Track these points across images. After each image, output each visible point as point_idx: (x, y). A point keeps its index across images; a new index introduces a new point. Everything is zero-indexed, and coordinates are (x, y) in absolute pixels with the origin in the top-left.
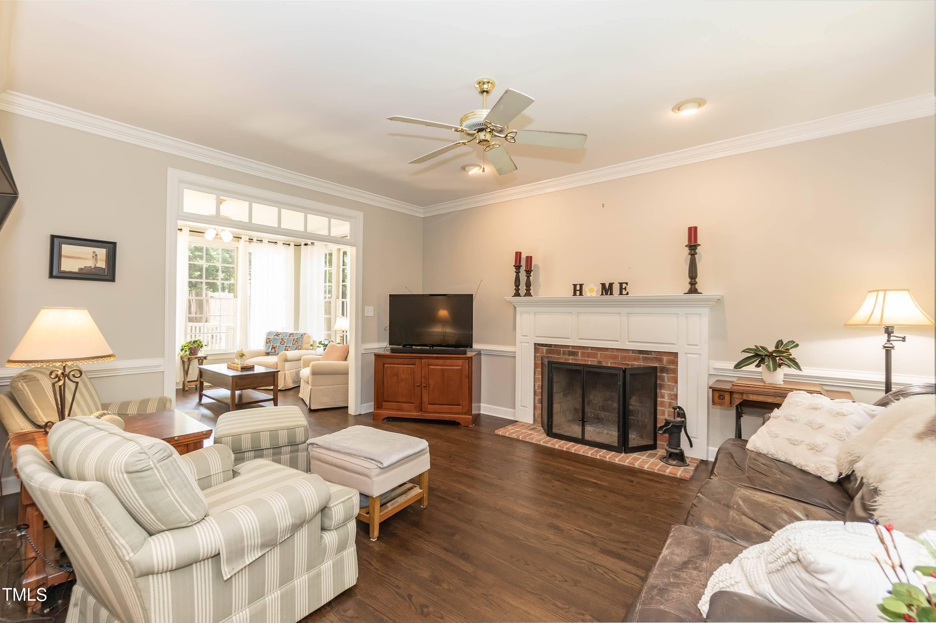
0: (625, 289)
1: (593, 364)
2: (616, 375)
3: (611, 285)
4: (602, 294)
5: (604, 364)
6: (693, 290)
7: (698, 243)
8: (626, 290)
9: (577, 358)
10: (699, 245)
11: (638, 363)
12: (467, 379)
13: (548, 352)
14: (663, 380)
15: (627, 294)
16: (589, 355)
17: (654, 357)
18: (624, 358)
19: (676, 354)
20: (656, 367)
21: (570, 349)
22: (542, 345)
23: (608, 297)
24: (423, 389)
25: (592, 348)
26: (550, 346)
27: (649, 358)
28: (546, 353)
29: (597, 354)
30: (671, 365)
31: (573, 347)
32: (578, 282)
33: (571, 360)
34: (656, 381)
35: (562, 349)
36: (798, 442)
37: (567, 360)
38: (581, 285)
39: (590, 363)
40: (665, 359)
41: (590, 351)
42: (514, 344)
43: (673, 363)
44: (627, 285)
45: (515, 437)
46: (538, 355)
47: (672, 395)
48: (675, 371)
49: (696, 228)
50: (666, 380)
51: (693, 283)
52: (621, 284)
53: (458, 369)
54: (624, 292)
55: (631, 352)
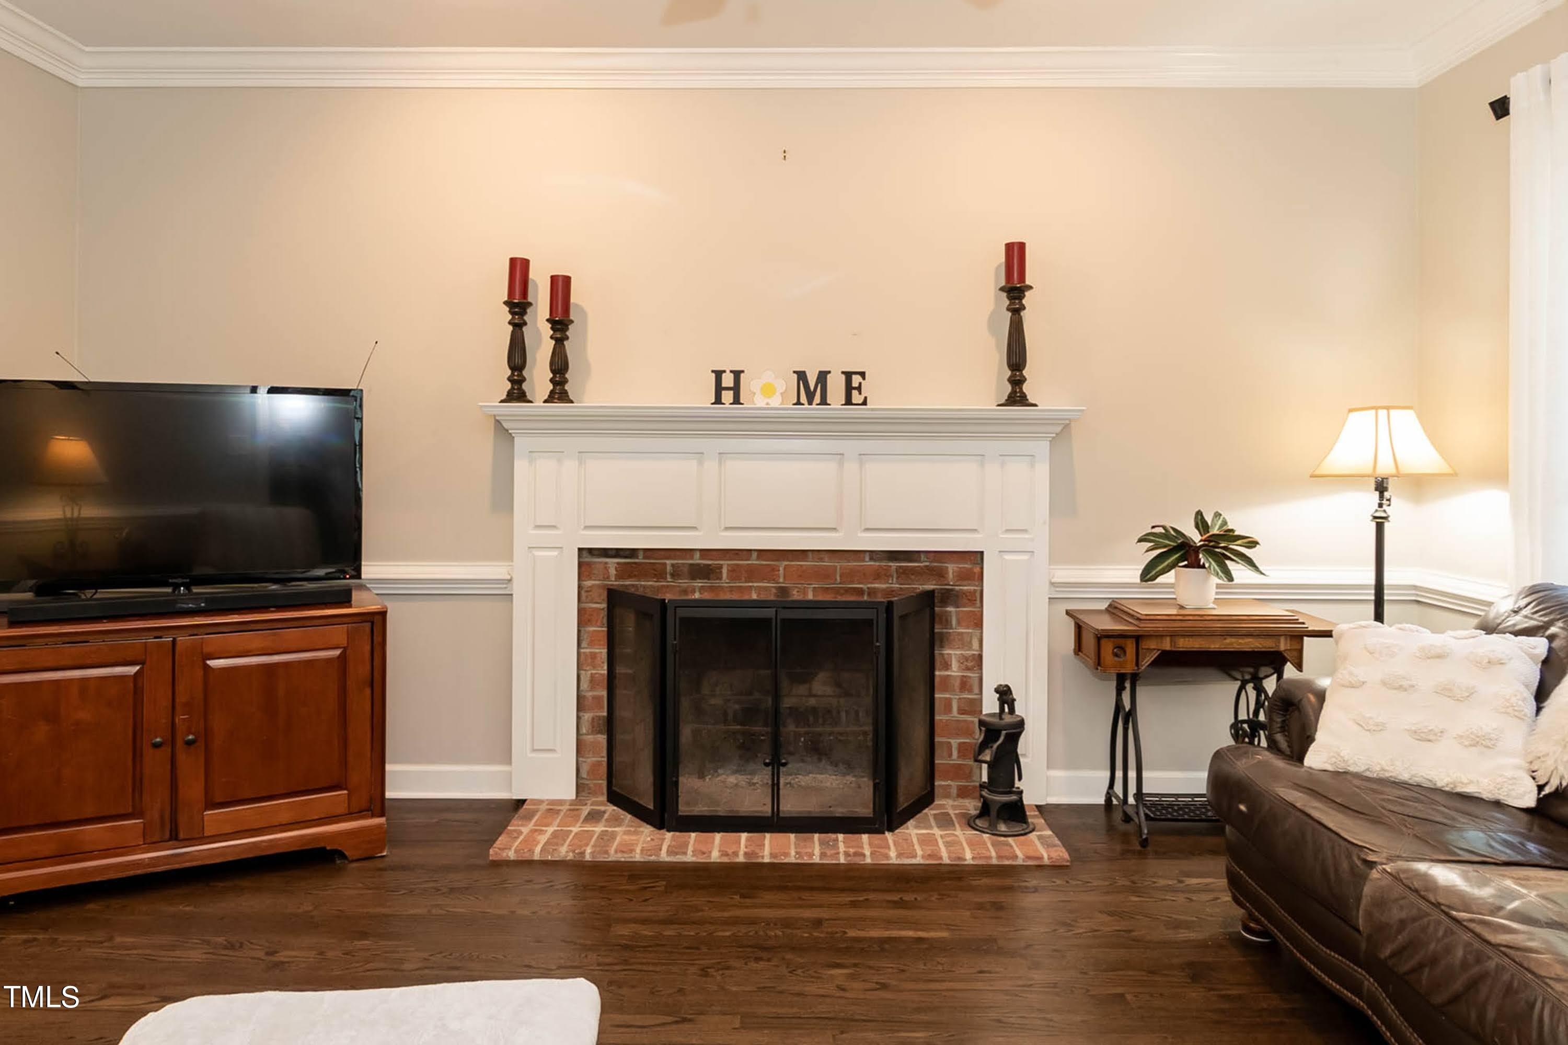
0: (859, 388)
1: (763, 597)
2: (869, 623)
3: (823, 377)
4: (798, 403)
5: (796, 596)
6: (1017, 398)
7: (1028, 282)
8: (860, 393)
9: (716, 583)
10: (1030, 288)
11: (884, 586)
12: (368, 691)
13: (624, 572)
14: (947, 623)
15: (865, 403)
16: (752, 574)
17: (926, 566)
18: (849, 575)
19: (978, 557)
20: (933, 591)
21: (697, 560)
22: (605, 553)
23: (815, 409)
24: (182, 757)
25: (762, 553)
26: (632, 553)
27: (913, 571)
28: (619, 577)
29: (774, 569)
30: (965, 583)
31: (705, 553)
32: (728, 366)
33: (698, 591)
34: (932, 628)
35: (668, 562)
36: (1436, 735)
37: (685, 592)
38: (737, 374)
39: (754, 596)
40: (952, 568)
41: (754, 561)
42: (508, 555)
43: (969, 579)
44: (864, 379)
45: (570, 856)
46: (588, 583)
47: (967, 659)
48: (976, 598)
49: (1022, 246)
50: (954, 622)
51: (1017, 381)
52: (848, 375)
53: (328, 661)
54: (856, 397)
55: (867, 559)
